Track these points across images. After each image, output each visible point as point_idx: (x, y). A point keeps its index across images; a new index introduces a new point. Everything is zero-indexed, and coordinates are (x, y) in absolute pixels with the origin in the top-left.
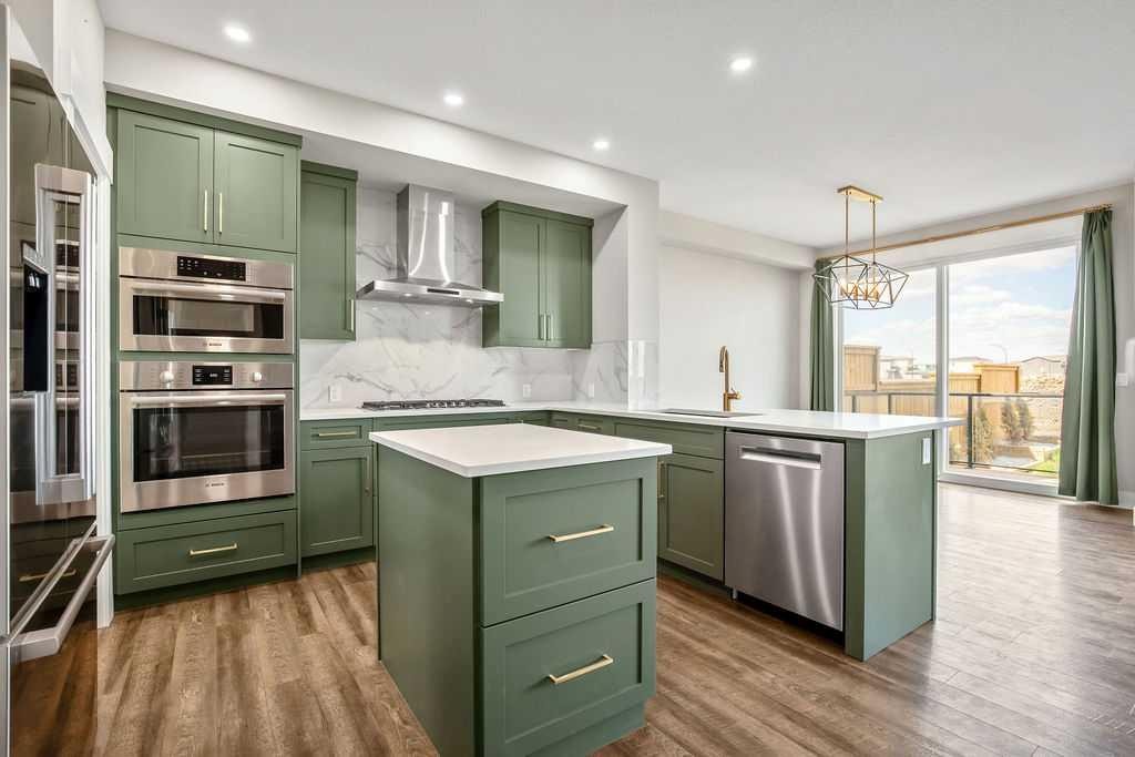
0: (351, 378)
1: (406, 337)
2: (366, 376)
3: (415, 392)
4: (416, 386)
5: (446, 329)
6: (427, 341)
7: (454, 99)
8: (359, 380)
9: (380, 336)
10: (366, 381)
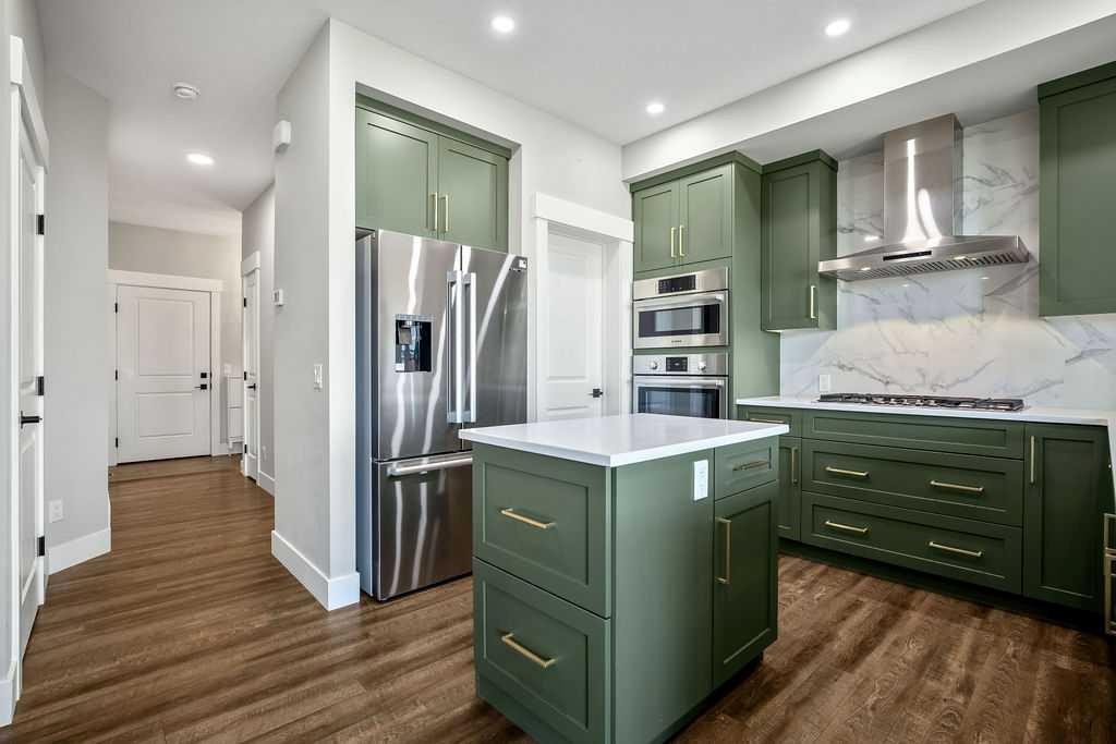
0: (842, 367)
1: (910, 317)
2: (857, 364)
3: (923, 384)
4: (924, 376)
5: (974, 301)
6: (941, 319)
7: (838, 27)
8: (851, 369)
9: (876, 319)
10: (860, 370)
